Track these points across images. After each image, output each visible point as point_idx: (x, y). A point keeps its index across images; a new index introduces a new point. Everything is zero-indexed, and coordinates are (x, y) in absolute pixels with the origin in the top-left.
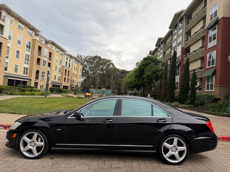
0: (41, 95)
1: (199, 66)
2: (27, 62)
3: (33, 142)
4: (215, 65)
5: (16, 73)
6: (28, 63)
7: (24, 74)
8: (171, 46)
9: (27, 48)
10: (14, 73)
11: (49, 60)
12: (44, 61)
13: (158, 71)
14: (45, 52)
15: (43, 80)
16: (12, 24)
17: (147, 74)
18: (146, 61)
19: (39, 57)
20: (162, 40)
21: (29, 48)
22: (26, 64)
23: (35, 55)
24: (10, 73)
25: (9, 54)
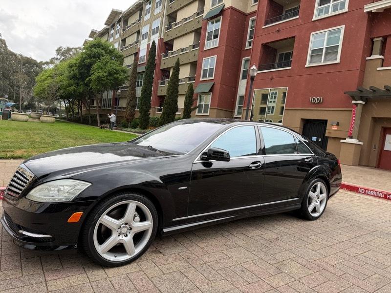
4: (213, 78)
8: (139, 31)
17: (98, 75)
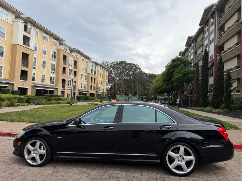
0: (67, 104)
1: (236, 65)
2: (53, 71)
3: (36, 150)
5: (43, 83)
6: (54, 73)
7: (51, 83)
8: (203, 44)
9: (53, 58)
10: (41, 83)
11: (75, 68)
12: (69, 69)
13: (188, 73)
14: (70, 60)
15: (69, 89)
16: (37, 35)
17: (176, 76)
18: (175, 62)
19: (65, 66)
20: (192, 39)
21: (55, 58)
22: (53, 74)
23: (60, 64)
24: (38, 83)
25: (35, 65)
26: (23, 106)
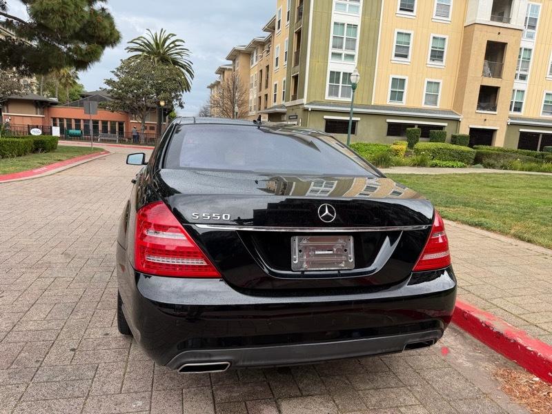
5: (547, 117)
10: (542, 116)
26: (449, 167)
